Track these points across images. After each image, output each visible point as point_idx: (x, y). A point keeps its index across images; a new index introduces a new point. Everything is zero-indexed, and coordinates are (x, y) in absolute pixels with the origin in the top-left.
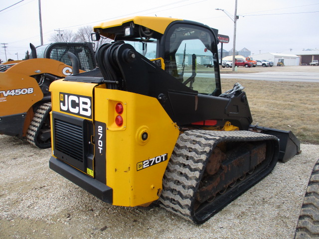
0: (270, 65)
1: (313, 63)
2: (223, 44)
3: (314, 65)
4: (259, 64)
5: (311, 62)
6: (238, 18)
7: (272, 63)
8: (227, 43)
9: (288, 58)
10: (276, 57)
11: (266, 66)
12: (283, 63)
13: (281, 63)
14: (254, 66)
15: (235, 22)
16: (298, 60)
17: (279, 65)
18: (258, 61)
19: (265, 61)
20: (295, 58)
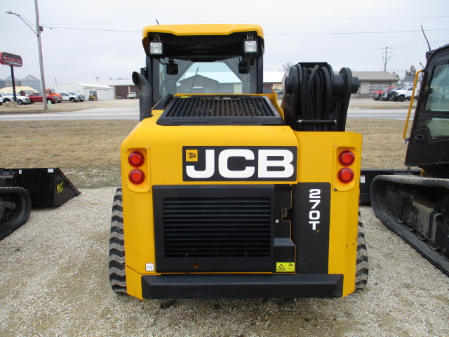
0: (81, 100)
1: (130, 96)
2: (14, 67)
3: (132, 98)
4: (65, 98)
5: (128, 94)
6: (42, 30)
7: (83, 97)
8: (21, 66)
9: (100, 89)
10: (85, 88)
11: (76, 101)
12: (96, 96)
13: (94, 97)
14: (59, 102)
15: (38, 36)
16: (112, 93)
17: (91, 99)
18: (63, 94)
19: (72, 94)
20: (108, 90)
